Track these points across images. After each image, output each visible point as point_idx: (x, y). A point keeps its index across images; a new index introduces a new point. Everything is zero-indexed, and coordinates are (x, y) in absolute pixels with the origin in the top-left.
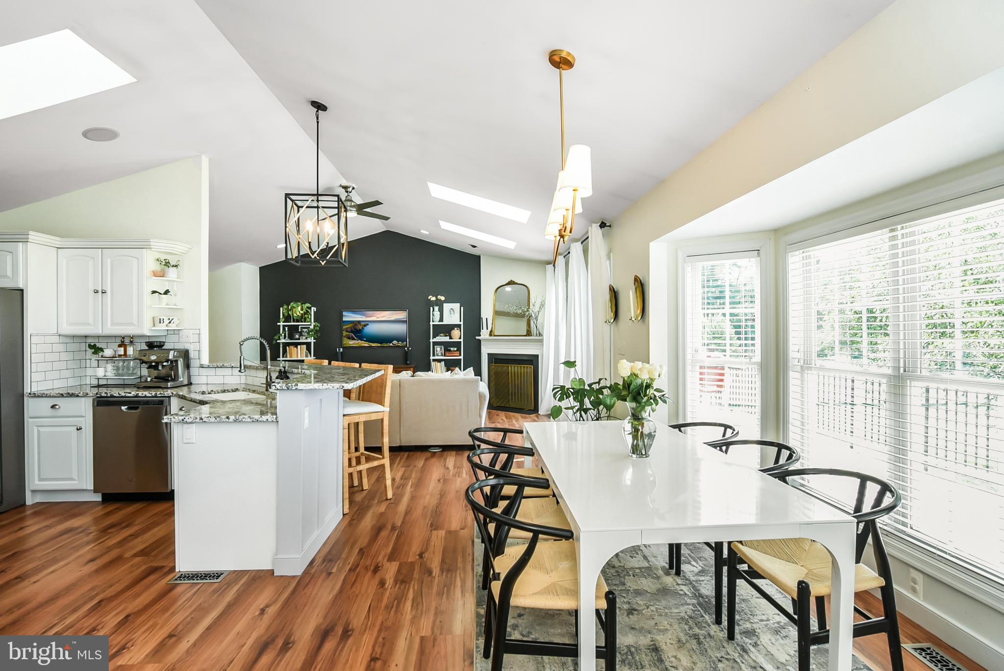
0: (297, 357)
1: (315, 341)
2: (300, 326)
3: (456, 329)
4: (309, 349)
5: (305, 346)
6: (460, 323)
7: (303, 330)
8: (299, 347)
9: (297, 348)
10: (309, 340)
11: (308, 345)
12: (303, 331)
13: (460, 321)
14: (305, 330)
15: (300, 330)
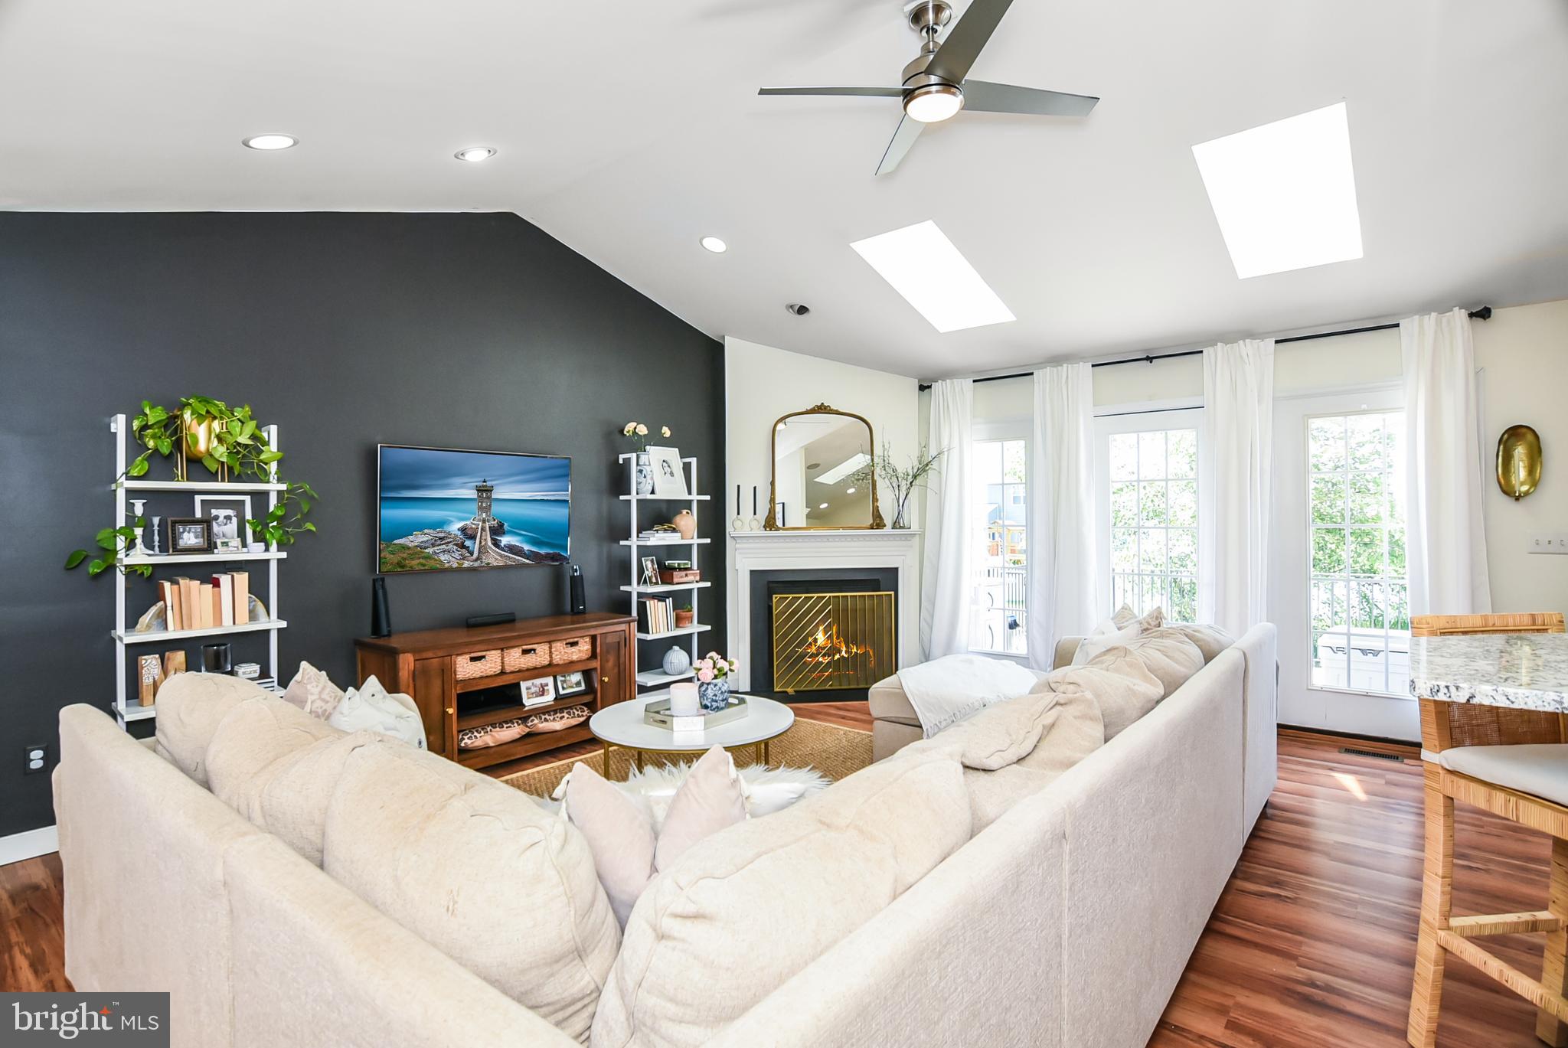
0: (218, 619)
1: (284, 555)
2: (198, 499)
3: (684, 512)
4: (259, 589)
5: (242, 579)
6: (689, 498)
7: (214, 512)
8: (225, 580)
9: (216, 584)
10: (255, 551)
11: (257, 570)
12: (216, 518)
13: (690, 493)
14: (222, 513)
15: (198, 514)
